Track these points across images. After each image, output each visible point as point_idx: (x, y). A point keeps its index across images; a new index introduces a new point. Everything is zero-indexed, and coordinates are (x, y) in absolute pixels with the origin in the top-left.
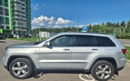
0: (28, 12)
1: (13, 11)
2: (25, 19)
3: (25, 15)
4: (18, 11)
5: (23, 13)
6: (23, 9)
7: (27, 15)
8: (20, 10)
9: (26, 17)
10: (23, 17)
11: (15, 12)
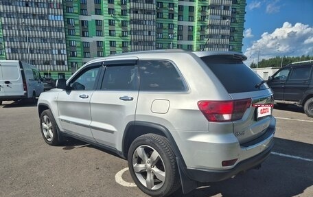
0: (235, 22)
1: (202, 29)
2: (227, 41)
3: (228, 32)
4: (212, 26)
5: (224, 27)
6: (224, 18)
7: (233, 30)
8: (217, 22)
9: (230, 37)
10: (223, 37)
11: (206, 30)
